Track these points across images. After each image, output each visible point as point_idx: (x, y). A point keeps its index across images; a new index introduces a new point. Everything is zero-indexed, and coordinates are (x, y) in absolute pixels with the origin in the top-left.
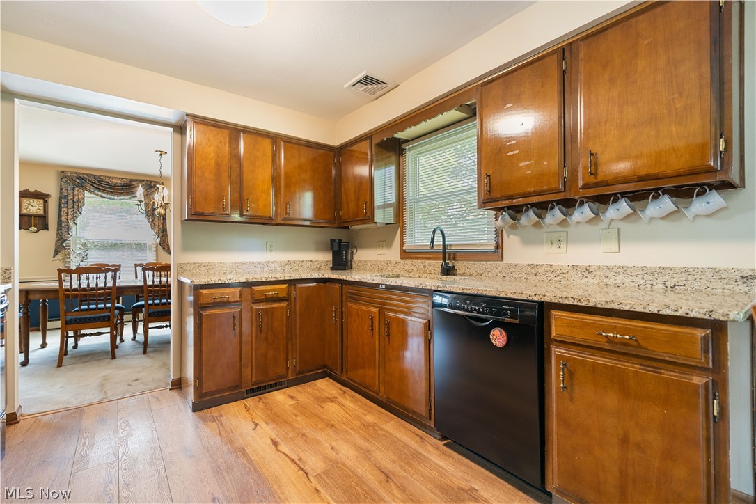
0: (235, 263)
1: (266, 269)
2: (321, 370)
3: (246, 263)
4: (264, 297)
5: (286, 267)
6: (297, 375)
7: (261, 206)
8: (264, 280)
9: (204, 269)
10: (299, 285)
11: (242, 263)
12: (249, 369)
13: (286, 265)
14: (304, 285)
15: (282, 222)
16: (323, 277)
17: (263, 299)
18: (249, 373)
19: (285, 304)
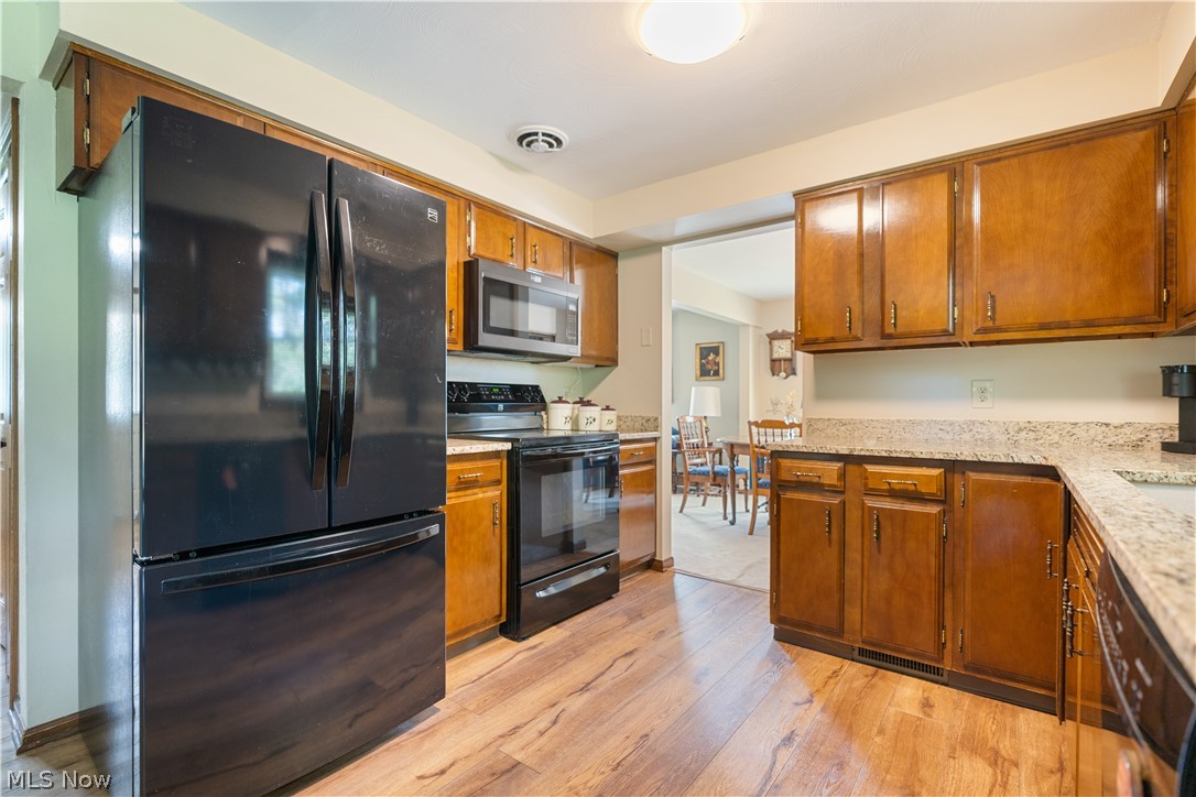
0: (898, 421)
1: (967, 436)
2: (1043, 692)
3: (921, 423)
4: (886, 487)
5: (1023, 434)
6: (966, 667)
7: (921, 313)
8: (884, 454)
9: (843, 428)
10: (973, 476)
11: (913, 422)
12: (858, 610)
13: (1021, 430)
14: (987, 477)
15: (978, 338)
16: (1044, 463)
17: (883, 490)
18: (858, 617)
19: (934, 509)
